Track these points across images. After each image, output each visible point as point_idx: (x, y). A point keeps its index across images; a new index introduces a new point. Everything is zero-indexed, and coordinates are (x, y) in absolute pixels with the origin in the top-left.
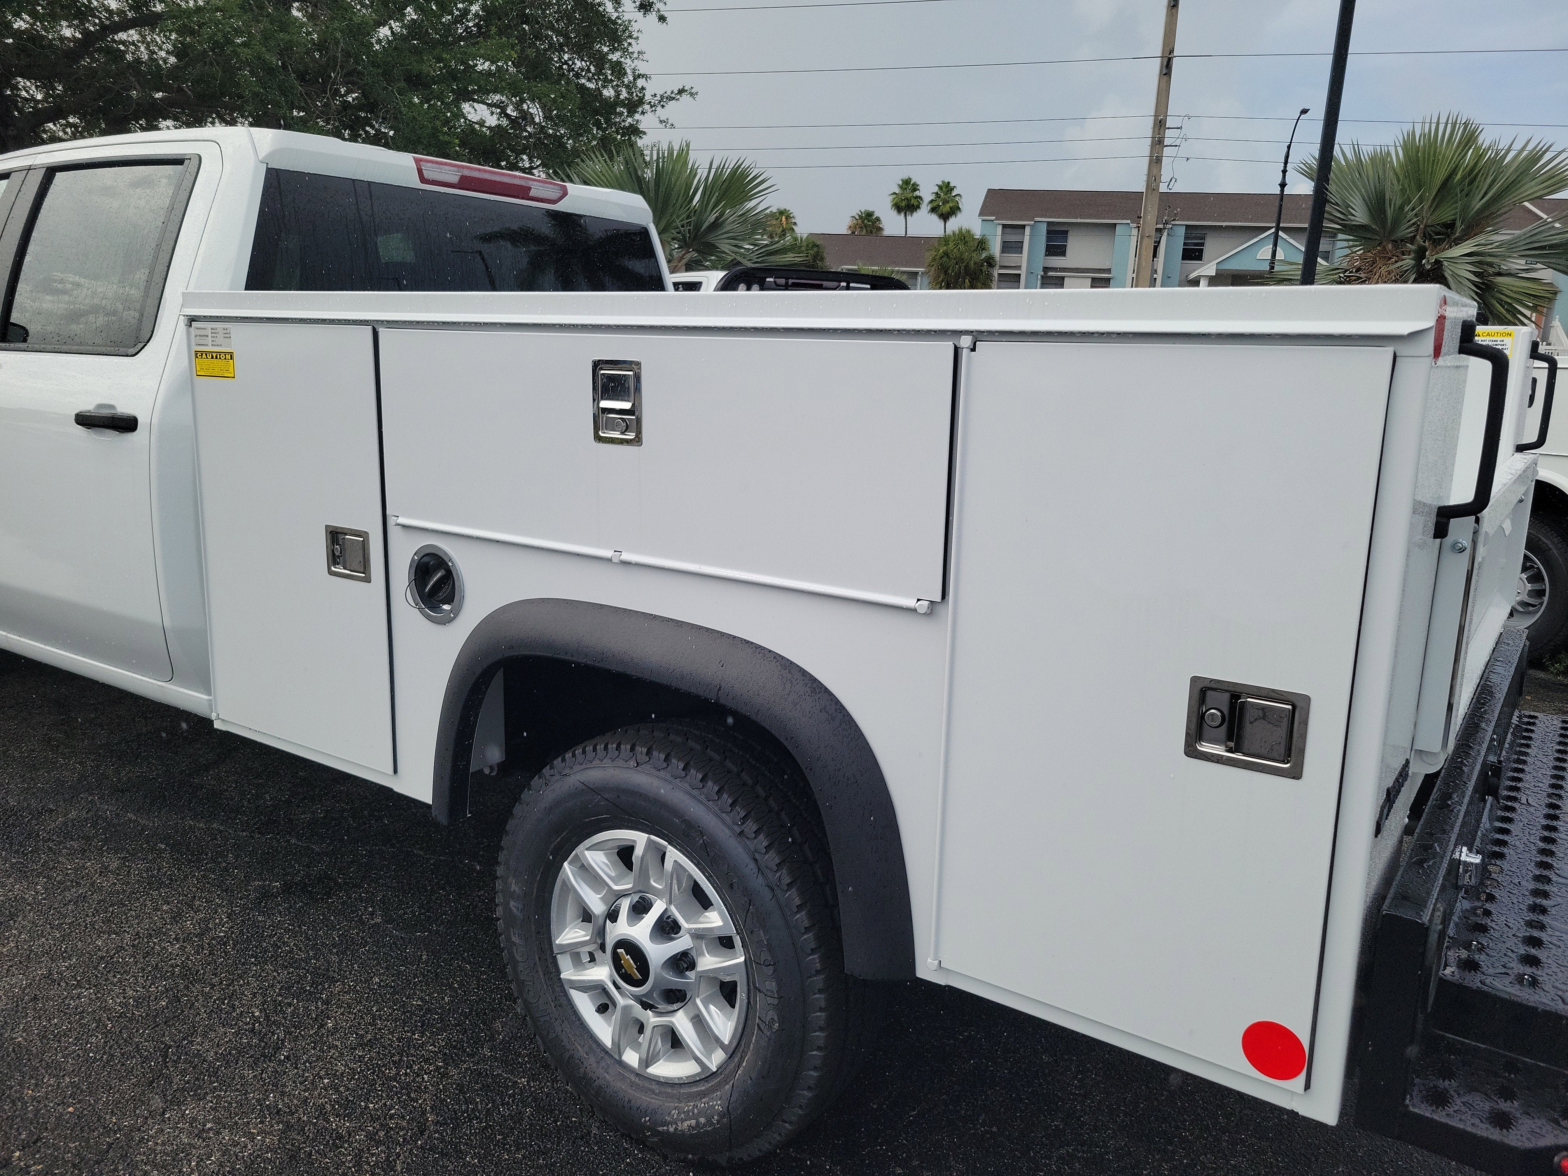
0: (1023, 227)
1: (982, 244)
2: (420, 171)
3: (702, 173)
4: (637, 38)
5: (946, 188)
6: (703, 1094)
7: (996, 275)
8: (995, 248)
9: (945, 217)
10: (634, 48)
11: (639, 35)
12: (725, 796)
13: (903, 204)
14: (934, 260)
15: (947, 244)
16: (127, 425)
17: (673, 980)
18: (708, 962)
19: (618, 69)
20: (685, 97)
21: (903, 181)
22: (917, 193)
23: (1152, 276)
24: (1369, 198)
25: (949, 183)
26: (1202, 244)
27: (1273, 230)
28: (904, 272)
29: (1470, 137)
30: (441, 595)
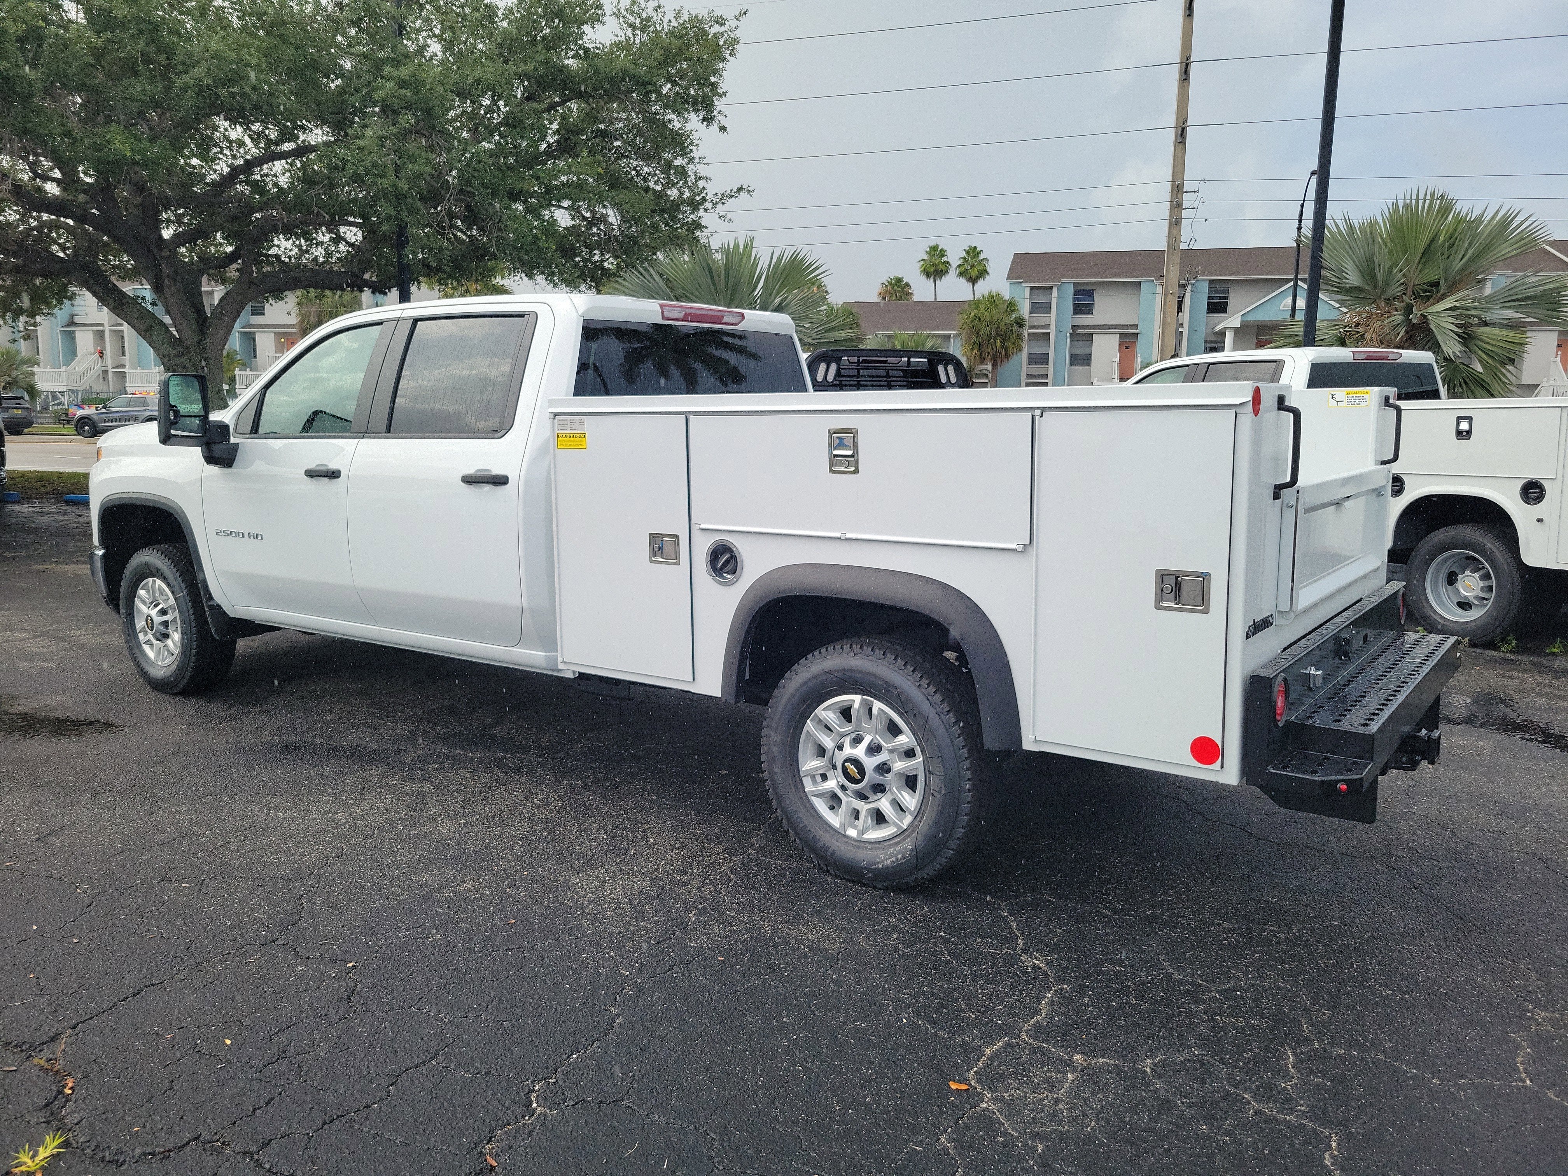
0: (1051, 288)
1: (1011, 306)
2: (663, 312)
3: (764, 263)
4: (697, 145)
5: (973, 252)
6: (899, 842)
7: (1026, 335)
8: (1025, 309)
9: (973, 281)
10: (696, 154)
11: (699, 142)
12: (909, 666)
13: (932, 269)
14: (966, 322)
15: (977, 307)
16: (500, 481)
17: (879, 779)
18: (899, 765)
19: (682, 172)
20: (743, 194)
21: (930, 248)
22: (945, 259)
23: (1177, 329)
24: (1360, 263)
25: (975, 247)
26: (1226, 298)
27: (1292, 283)
28: (939, 336)
29: (1447, 206)
30: (728, 568)
